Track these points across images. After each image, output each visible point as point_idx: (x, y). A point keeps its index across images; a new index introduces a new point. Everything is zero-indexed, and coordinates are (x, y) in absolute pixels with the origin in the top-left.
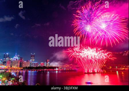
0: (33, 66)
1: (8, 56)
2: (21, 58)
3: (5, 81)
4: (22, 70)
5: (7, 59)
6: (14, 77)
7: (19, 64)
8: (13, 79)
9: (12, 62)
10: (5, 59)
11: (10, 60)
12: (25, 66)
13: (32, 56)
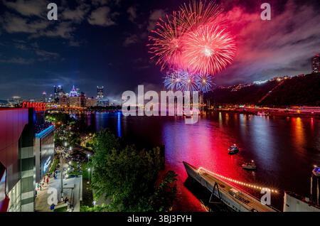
0: (102, 105)
1: (62, 90)
2: (82, 93)
3: (61, 125)
4: (86, 110)
5: (60, 94)
6: (74, 120)
7: (80, 102)
8: (73, 123)
9: (68, 99)
10: (57, 95)
11: (65, 97)
12: (89, 105)
13: (98, 90)
